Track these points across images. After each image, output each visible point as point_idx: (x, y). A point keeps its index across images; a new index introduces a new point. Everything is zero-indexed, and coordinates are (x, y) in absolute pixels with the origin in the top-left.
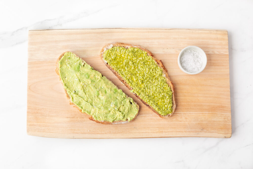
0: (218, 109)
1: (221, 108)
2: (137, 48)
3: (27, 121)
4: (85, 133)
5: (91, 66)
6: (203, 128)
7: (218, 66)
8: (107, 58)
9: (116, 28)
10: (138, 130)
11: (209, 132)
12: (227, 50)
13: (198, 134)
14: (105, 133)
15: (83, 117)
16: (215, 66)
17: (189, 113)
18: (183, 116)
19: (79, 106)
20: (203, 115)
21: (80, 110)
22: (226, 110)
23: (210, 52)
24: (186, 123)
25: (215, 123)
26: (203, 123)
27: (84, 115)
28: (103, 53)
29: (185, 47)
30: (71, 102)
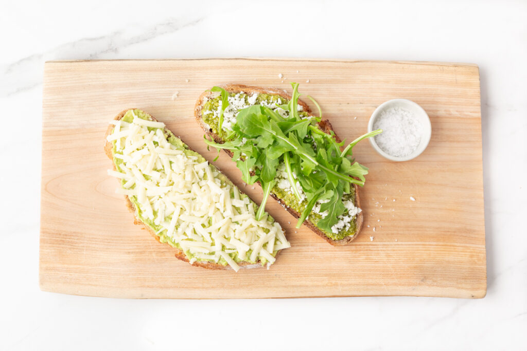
0: (457, 235)
1: (465, 233)
2: (274, 95)
3: (40, 259)
4: (167, 287)
5: (183, 142)
6: (425, 277)
7: (459, 142)
8: (210, 119)
9: (236, 59)
10: (284, 280)
11: (438, 286)
12: (478, 109)
13: (413, 289)
14: (213, 287)
15: (162, 252)
16: (451, 141)
17: (395, 245)
18: (381, 250)
19: (155, 229)
20: (424, 249)
21: (157, 238)
22: (475, 238)
23: (442, 113)
24: (389, 265)
25: (451, 265)
26: (426, 265)
27: (166, 249)
28: (201, 107)
29: (385, 101)
30: (136, 218)
